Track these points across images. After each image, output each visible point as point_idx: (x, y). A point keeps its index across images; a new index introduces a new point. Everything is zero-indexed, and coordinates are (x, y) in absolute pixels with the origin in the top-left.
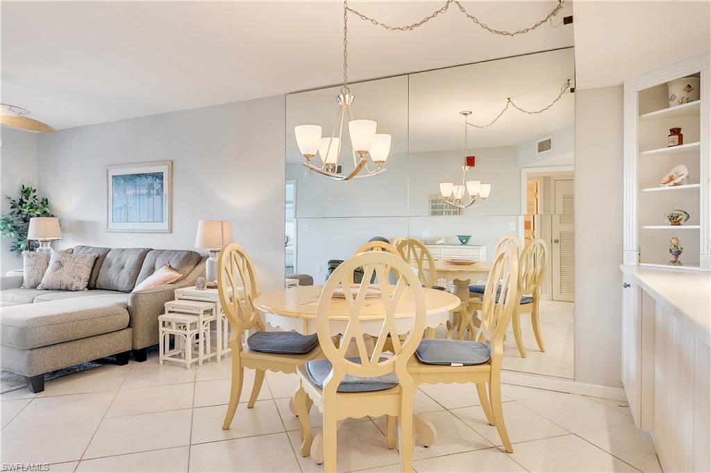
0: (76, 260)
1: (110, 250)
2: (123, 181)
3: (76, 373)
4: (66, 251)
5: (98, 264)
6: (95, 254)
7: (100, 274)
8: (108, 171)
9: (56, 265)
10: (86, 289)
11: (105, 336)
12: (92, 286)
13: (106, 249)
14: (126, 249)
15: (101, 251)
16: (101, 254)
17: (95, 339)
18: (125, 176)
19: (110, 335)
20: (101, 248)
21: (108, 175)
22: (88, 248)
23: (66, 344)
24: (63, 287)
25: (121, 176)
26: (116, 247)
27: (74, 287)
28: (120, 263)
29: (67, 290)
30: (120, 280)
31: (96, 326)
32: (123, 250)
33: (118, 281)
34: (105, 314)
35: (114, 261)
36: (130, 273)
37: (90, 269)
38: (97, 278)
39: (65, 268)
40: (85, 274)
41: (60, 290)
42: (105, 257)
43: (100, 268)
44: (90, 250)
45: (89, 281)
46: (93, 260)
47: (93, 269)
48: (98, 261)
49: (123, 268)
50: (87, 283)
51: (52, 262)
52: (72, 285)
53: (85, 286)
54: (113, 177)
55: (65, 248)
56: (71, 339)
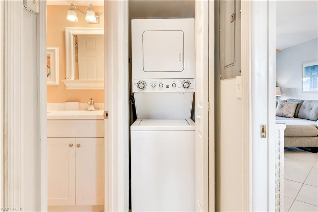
0: (289, 105)
1: (304, 101)
2: (310, 69)
3: (293, 151)
4: (284, 101)
5: (298, 107)
6: (297, 103)
7: (300, 112)
8: (302, 65)
9: (280, 106)
10: (293, 117)
11: (306, 138)
12: (296, 116)
13: (302, 100)
14: (313, 101)
15: (300, 101)
16: (300, 103)
17: (302, 138)
18: (311, 66)
19: (309, 138)
20: (299, 100)
21: (302, 67)
22: (293, 100)
23: (290, 138)
24: (283, 116)
25: (310, 67)
26: (307, 100)
27: (288, 116)
28: (310, 107)
29: (285, 117)
30: (310, 115)
31: (303, 132)
32: (311, 101)
33: (309, 115)
34: (307, 128)
35: (307, 106)
36: (315, 112)
37: (295, 109)
38: (298, 113)
39: (284, 108)
40: (293, 111)
41: (282, 117)
42: (302, 104)
43: (300, 109)
44: (294, 101)
45: (295, 114)
46: (296, 105)
47: (296, 109)
48: (298, 106)
49: (311, 109)
50: (294, 115)
51: (278, 105)
52: (287, 115)
53: (293, 116)
54: (305, 67)
55: (283, 100)
56: (292, 136)
